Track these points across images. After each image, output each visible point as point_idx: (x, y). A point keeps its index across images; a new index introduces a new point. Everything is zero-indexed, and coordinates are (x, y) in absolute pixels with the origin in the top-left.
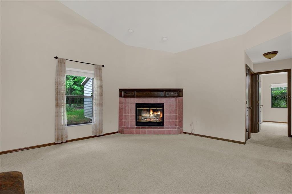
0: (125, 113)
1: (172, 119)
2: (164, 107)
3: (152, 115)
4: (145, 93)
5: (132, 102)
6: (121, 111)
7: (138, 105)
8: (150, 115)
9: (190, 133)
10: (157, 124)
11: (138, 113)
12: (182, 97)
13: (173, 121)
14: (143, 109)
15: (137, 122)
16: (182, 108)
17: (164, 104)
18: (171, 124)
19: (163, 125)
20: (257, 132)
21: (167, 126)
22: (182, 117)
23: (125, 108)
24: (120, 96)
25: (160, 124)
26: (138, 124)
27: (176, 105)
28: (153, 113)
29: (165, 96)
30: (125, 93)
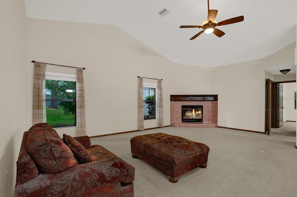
0: (174, 112)
1: (209, 117)
2: (203, 108)
3: (194, 114)
4: (189, 98)
5: (179, 104)
6: (172, 111)
8: (193, 114)
9: (224, 127)
11: (183, 113)
12: (217, 101)
13: (210, 119)
14: (187, 110)
15: (182, 119)
16: (217, 109)
17: (203, 106)
18: (208, 121)
19: (202, 122)
20: (277, 128)
21: (205, 122)
22: (217, 115)
23: (174, 109)
24: (171, 100)
25: (200, 121)
26: (183, 120)
27: (212, 106)
29: (204, 100)
30: (174, 98)
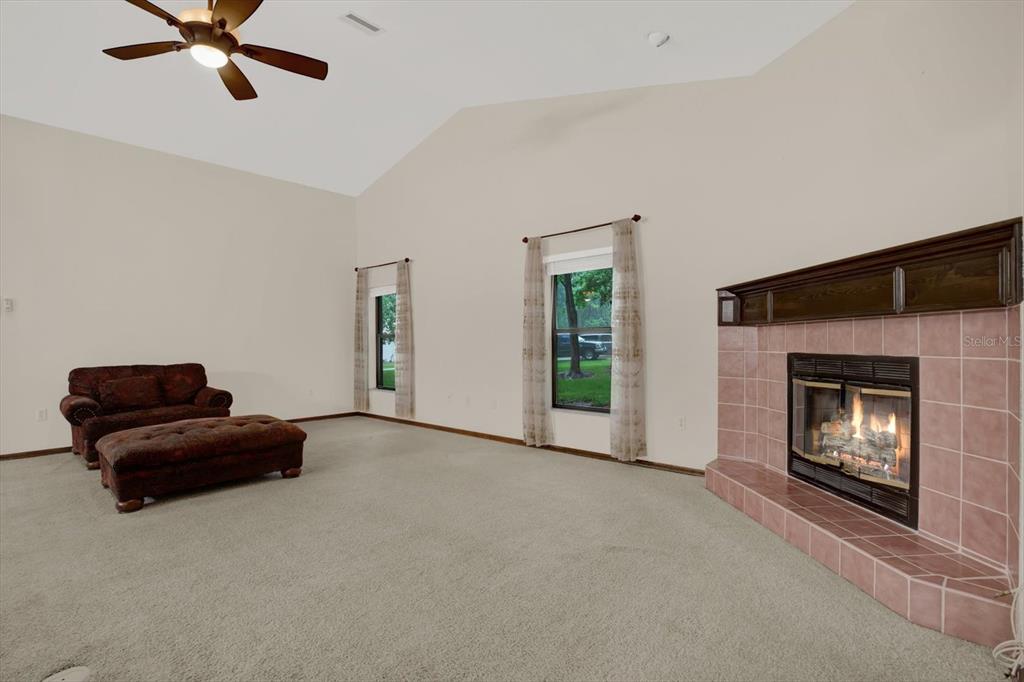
7: (800, 365)
10: (880, 498)
28: (863, 423)
